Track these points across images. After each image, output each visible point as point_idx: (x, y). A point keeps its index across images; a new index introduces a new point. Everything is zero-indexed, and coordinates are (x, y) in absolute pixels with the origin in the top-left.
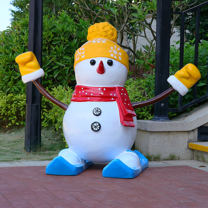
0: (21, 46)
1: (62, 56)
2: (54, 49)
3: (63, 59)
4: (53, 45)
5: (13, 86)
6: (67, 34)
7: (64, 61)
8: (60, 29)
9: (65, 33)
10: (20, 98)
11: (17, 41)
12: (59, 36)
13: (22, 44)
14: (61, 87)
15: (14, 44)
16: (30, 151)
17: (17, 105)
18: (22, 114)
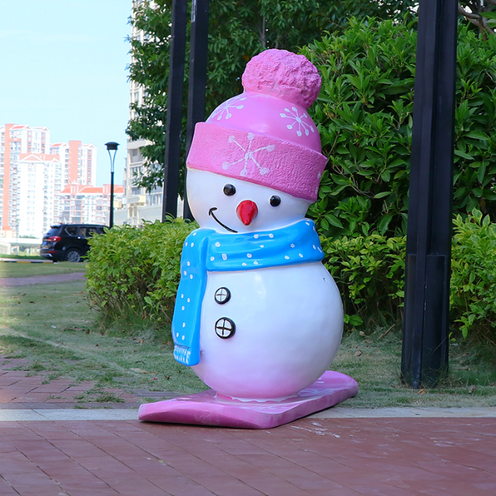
0: (349, 105)
1: (464, 131)
3: (466, 142)
5: (324, 214)
6: (477, 73)
7: (471, 146)
8: (459, 58)
9: (471, 70)
10: (348, 247)
11: (336, 89)
13: (350, 99)
15: (326, 98)
16: (420, 383)
17: (338, 267)
18: (353, 293)
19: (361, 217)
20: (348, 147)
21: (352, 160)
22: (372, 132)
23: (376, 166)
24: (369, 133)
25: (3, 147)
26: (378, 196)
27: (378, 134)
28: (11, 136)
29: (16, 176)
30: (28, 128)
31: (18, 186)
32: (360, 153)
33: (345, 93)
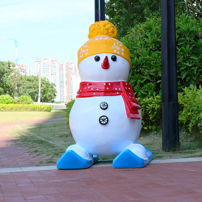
0: (146, 49)
1: (188, 56)
2: (179, 50)
3: (189, 60)
4: (178, 46)
5: (139, 89)
6: (192, 34)
7: (191, 62)
8: (185, 29)
9: (190, 33)
10: (148, 101)
11: (141, 45)
12: (184, 36)
13: (147, 47)
14: (192, 87)
15: (138, 47)
16: (169, 150)
17: (145, 109)
18: (151, 118)
19: (152, 90)
20: (146, 64)
21: (148, 69)
22: (154, 59)
23: (157, 71)
24: (153, 59)
25: (66, 71)
26: (158, 82)
27: (157, 59)
28: (69, 67)
29: (71, 81)
30: (74, 63)
31: (72, 84)
32: (151, 67)
33: (145, 45)
